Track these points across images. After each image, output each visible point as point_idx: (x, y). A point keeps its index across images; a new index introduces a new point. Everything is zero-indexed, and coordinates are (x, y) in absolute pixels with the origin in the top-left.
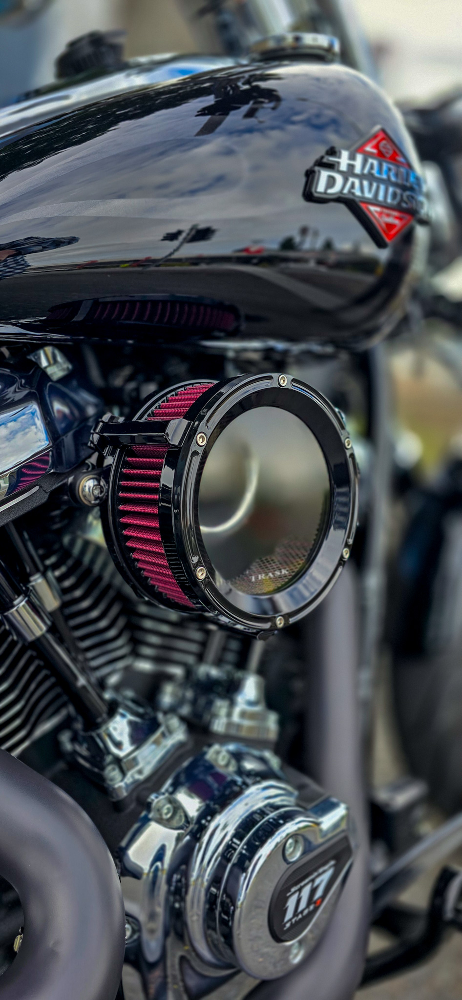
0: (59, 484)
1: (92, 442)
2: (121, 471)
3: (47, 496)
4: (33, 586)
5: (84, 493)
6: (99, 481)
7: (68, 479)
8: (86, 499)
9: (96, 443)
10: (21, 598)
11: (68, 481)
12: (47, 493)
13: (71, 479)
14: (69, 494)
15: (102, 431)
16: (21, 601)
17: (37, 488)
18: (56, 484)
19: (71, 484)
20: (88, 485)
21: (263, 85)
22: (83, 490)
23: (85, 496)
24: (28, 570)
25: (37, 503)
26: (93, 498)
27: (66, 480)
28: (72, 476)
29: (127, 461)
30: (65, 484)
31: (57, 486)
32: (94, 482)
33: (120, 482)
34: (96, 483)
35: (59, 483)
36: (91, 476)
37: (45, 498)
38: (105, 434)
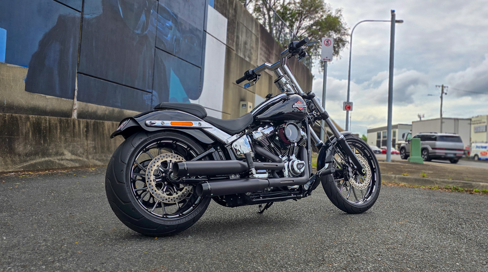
21: (288, 98)
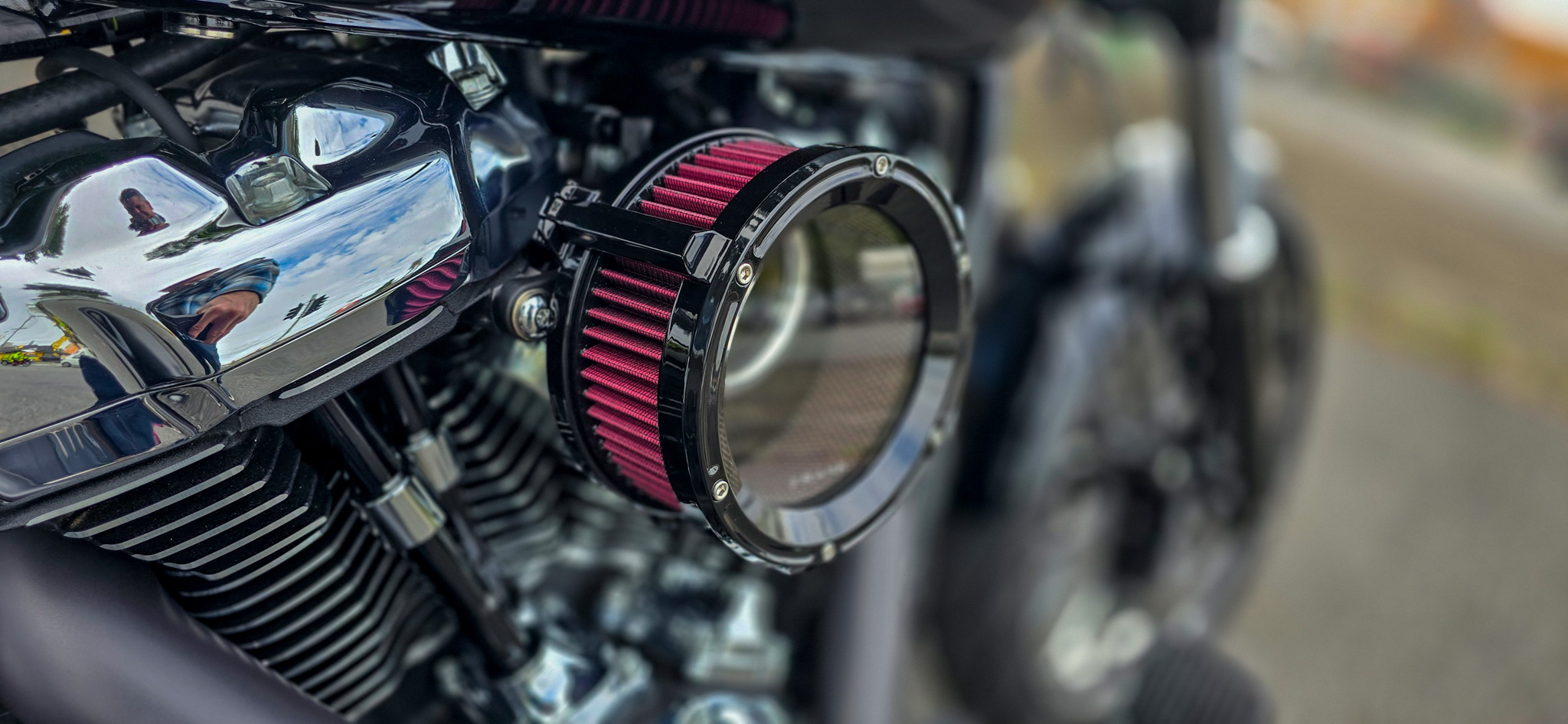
0: (477, 299)
1: (541, 234)
2: (590, 292)
3: (455, 320)
4: (414, 454)
5: (520, 319)
6: (547, 300)
7: (492, 290)
8: (520, 329)
9: (547, 237)
10: (397, 478)
11: (491, 294)
12: (454, 315)
13: (496, 290)
14: (492, 317)
15: (562, 215)
16: (398, 484)
17: (439, 309)
18: (471, 300)
19: (497, 298)
20: (528, 305)
22: (519, 314)
23: (520, 324)
24: (405, 420)
25: (437, 333)
26: (534, 328)
27: (488, 292)
28: (499, 284)
29: (601, 274)
30: (488, 298)
31: (473, 302)
32: (539, 301)
33: (587, 311)
34: (542, 302)
35: (476, 297)
36: (534, 291)
37: (453, 322)
38: (566, 223)
